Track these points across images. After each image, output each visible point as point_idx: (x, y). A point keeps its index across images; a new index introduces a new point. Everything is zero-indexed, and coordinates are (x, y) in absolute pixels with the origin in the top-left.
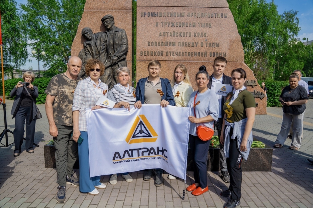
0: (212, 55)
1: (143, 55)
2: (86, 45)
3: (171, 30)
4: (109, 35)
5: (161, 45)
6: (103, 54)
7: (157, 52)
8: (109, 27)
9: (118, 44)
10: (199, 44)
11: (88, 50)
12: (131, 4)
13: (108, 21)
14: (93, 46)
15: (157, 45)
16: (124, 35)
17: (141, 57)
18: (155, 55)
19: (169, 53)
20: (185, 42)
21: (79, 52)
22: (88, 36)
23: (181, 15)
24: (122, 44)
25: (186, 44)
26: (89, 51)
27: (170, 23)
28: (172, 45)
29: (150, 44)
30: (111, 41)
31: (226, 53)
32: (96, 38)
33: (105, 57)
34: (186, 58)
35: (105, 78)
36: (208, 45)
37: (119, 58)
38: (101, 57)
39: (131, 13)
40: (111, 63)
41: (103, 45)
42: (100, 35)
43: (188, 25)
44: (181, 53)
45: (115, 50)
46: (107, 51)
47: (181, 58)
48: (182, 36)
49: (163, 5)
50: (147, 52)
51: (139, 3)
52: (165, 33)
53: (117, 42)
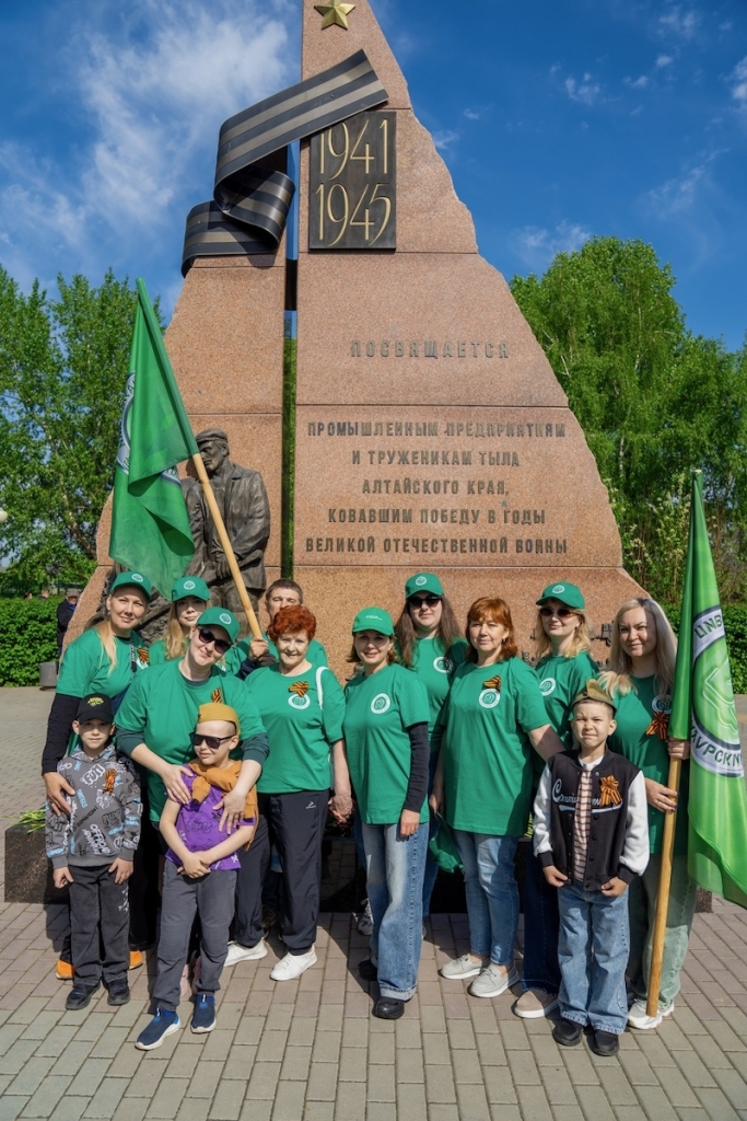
0: (524, 546)
1: (315, 548)
3: (400, 472)
4: (214, 487)
5: (368, 520)
7: (357, 540)
8: (212, 467)
9: (240, 516)
10: (483, 516)
12: (280, 397)
13: (210, 448)
15: (357, 519)
16: (257, 490)
17: (308, 555)
18: (350, 547)
19: (393, 544)
20: (439, 510)
23: (428, 430)
24: (251, 517)
25: (443, 516)
27: (394, 453)
28: (401, 519)
29: (336, 516)
31: (565, 541)
33: (200, 555)
34: (444, 556)
36: (510, 517)
39: (279, 424)
40: (216, 573)
41: (195, 518)
43: (450, 458)
44: (429, 543)
46: (206, 536)
47: (430, 557)
48: (432, 490)
49: (374, 401)
50: (327, 540)
51: (302, 394)
52: (379, 482)
53: (236, 511)
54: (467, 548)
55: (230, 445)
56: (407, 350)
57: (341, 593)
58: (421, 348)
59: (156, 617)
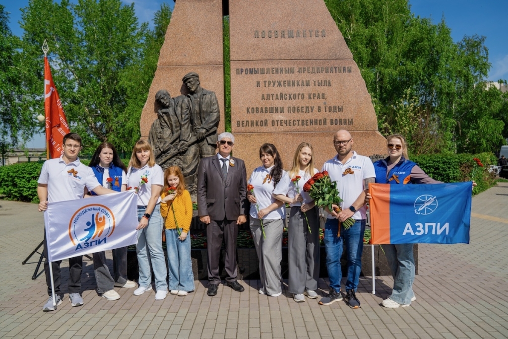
0: (334, 122)
1: (241, 125)
2: (161, 114)
3: (278, 90)
4: (194, 99)
5: (264, 112)
6: (186, 126)
7: (260, 121)
8: (193, 90)
9: (207, 111)
10: (316, 109)
11: (164, 120)
12: (222, 57)
13: (192, 81)
14: (172, 116)
15: (260, 112)
16: (214, 100)
17: (238, 128)
18: (257, 124)
19: (276, 123)
20: (296, 107)
21: (151, 123)
22: (165, 102)
23: (291, 71)
24: (212, 112)
25: (298, 109)
26: (166, 122)
27: (275, 81)
28: (279, 111)
29: (250, 110)
30: (197, 108)
31: (352, 119)
32: (175, 104)
33: (189, 130)
34: (298, 127)
35: (189, 159)
36: (327, 109)
37: (207, 131)
38: (183, 129)
39: (222, 70)
40: (197, 138)
41: (186, 113)
42: (181, 100)
43: (300, 83)
44: (292, 122)
45: (203, 120)
46: (192, 122)
47: (292, 128)
48: (292, 98)
49: (266, 58)
50: (247, 121)
51: (233, 56)
52: (269, 95)
53: (204, 109)
54: (309, 124)
55: (200, 79)
56: (280, 34)
57: (253, 145)
58: (286, 33)
59: (170, 159)
